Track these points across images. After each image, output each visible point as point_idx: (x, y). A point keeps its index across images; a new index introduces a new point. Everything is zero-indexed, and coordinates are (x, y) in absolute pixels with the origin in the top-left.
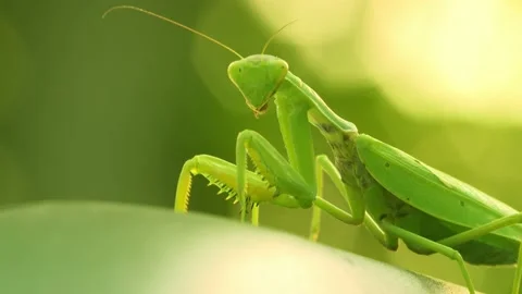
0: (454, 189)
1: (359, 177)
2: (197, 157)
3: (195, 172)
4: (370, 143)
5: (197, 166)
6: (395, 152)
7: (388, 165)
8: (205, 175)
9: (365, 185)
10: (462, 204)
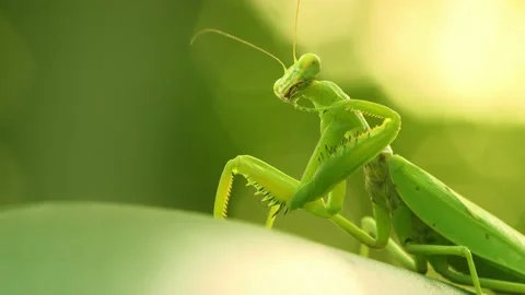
0: (480, 220)
1: (389, 198)
2: (241, 157)
3: (235, 171)
4: (403, 164)
5: (239, 166)
6: (428, 178)
7: (418, 189)
8: (246, 176)
9: (394, 207)
10: (487, 236)
